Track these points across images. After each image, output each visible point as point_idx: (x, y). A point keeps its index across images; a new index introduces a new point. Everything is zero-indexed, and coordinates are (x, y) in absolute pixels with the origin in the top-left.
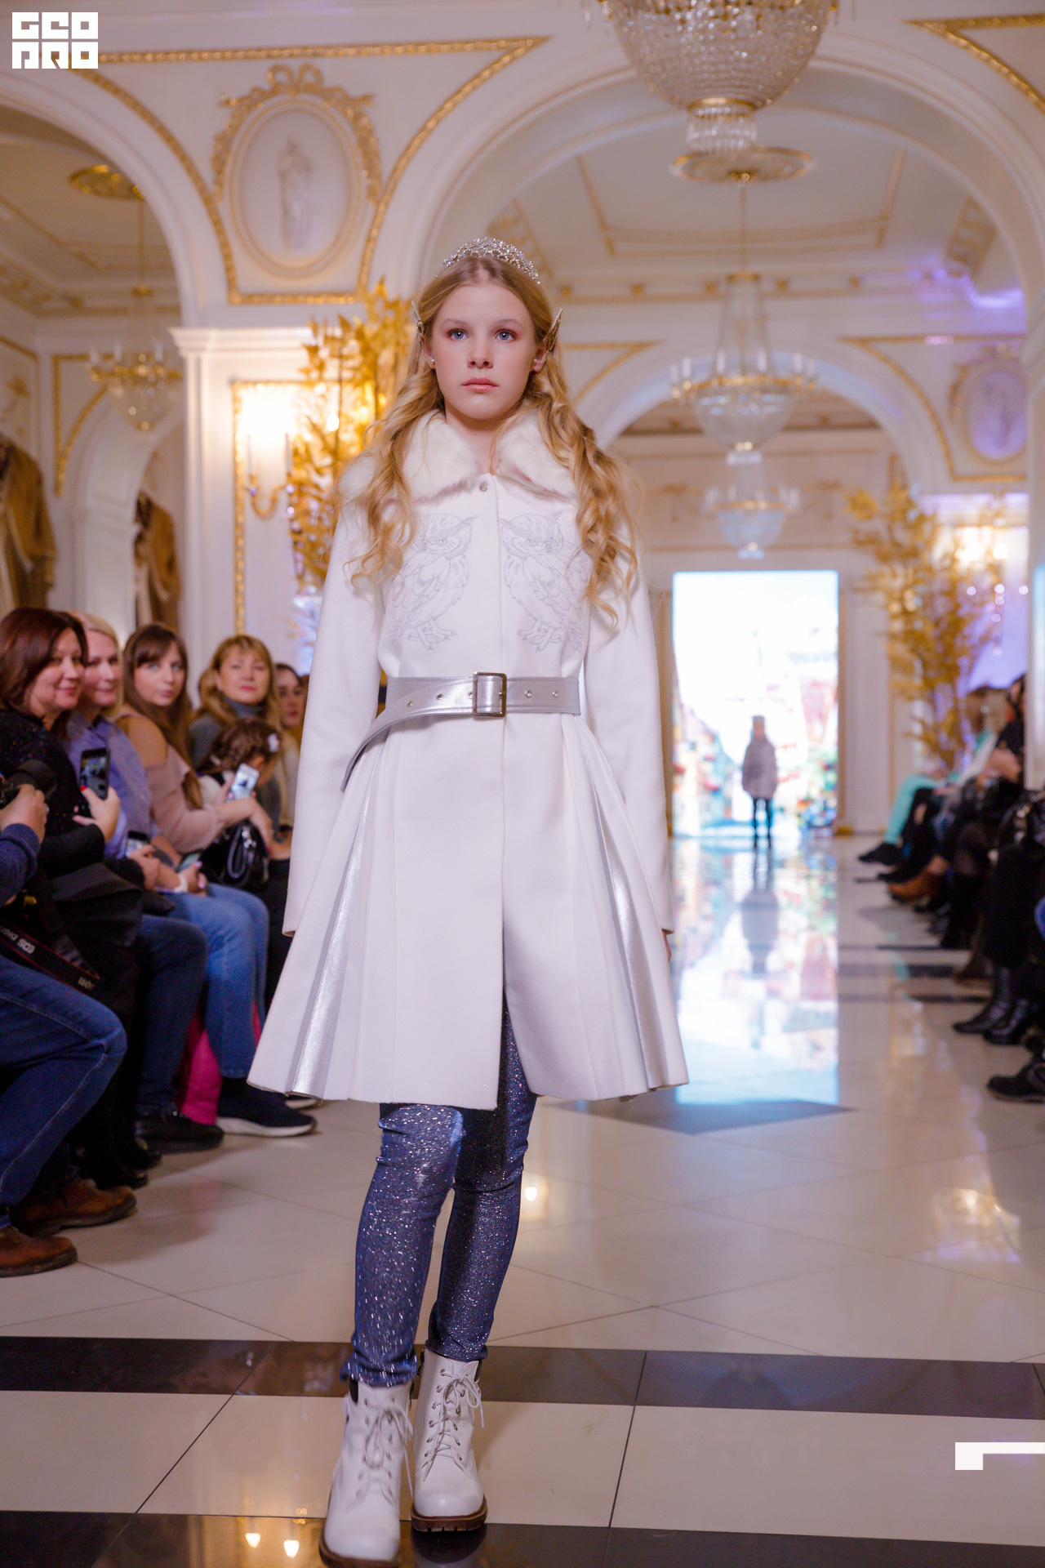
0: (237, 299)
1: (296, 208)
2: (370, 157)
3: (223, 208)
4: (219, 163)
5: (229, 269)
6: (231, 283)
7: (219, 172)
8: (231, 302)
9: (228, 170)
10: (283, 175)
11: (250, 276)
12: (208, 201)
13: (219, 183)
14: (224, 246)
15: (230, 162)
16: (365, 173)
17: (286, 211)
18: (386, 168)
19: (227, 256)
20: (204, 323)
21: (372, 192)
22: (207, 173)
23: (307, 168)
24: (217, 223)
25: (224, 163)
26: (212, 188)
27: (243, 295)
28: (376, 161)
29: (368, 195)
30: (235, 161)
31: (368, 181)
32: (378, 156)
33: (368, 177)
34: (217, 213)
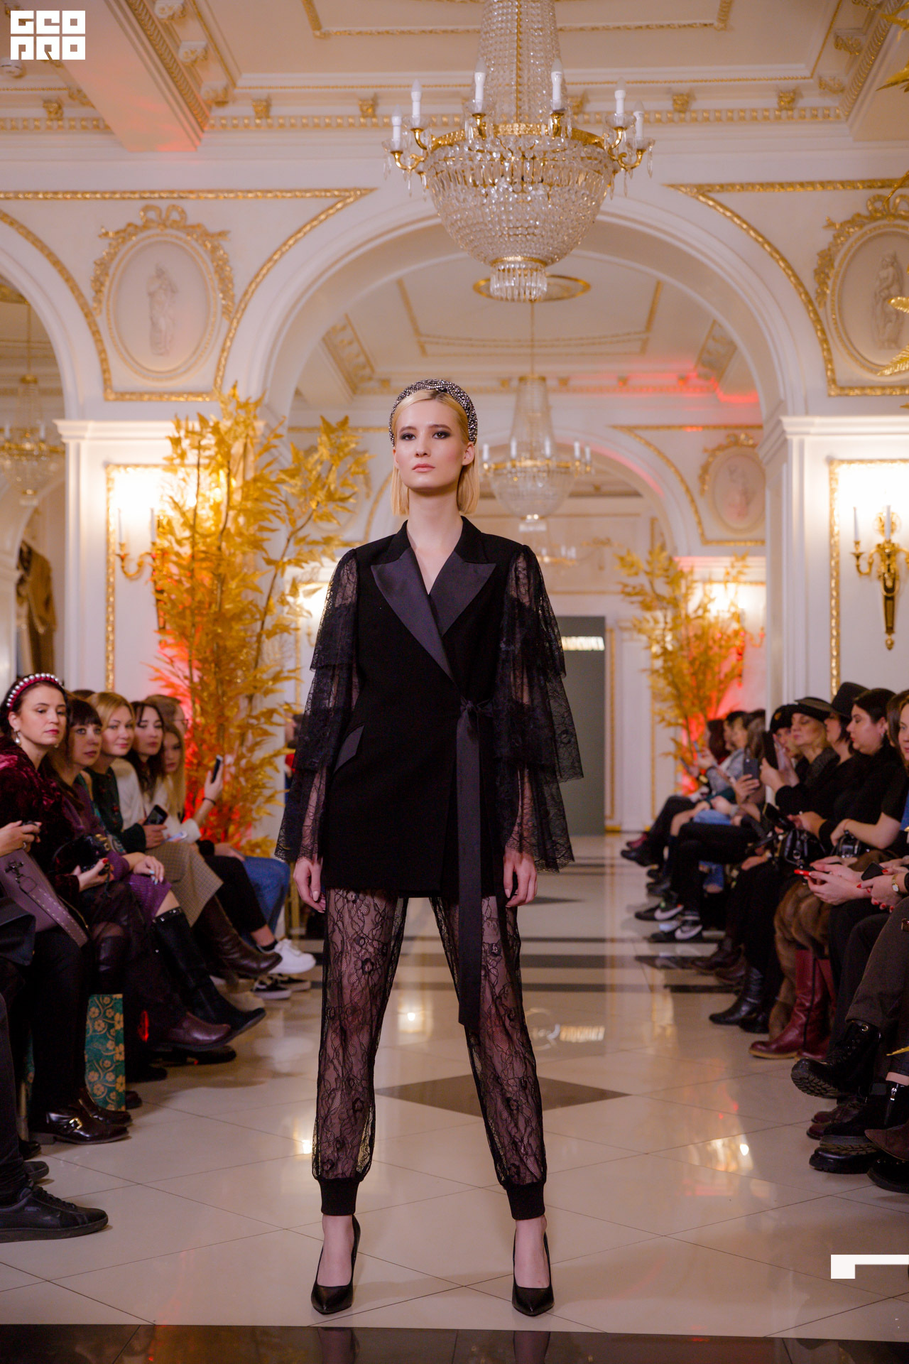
0: (112, 397)
1: (163, 323)
2: (225, 282)
3: (101, 320)
4: (98, 283)
5: (105, 371)
6: (107, 383)
7: (98, 291)
8: (106, 399)
9: (105, 290)
10: (151, 295)
11: (123, 377)
12: (88, 314)
13: (100, 302)
14: (102, 352)
15: (107, 284)
16: (221, 295)
17: (154, 324)
18: (238, 292)
19: (104, 360)
20: (83, 416)
21: (226, 311)
22: (88, 292)
23: (172, 290)
24: (96, 333)
25: (102, 284)
26: (92, 304)
27: (116, 393)
28: (230, 286)
29: (223, 313)
30: (111, 283)
31: (224, 302)
32: (231, 281)
33: (224, 299)
34: (96, 325)
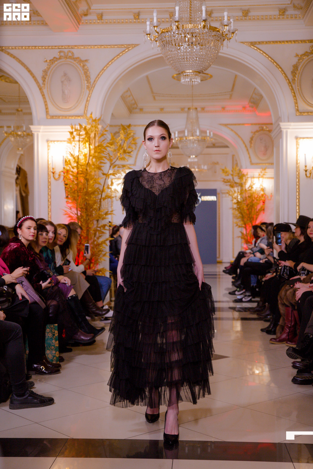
1: (66, 92)
2: (88, 77)
3: (45, 91)
4: (44, 78)
5: (47, 108)
6: (47, 113)
7: (44, 81)
8: (47, 118)
9: (46, 80)
10: (62, 82)
11: (53, 110)
12: (40, 89)
13: (44, 84)
14: (45, 102)
15: (47, 78)
16: (86, 82)
17: (63, 92)
18: (92, 81)
19: (46, 105)
20: (39, 124)
21: (88, 87)
22: (40, 81)
23: (70, 80)
24: (43, 95)
25: (45, 78)
26: (42, 85)
27: (50, 116)
28: (89, 79)
29: (87, 88)
30: (48, 78)
31: (87, 84)
32: (90, 77)
33: (87, 83)
34: (43, 93)
